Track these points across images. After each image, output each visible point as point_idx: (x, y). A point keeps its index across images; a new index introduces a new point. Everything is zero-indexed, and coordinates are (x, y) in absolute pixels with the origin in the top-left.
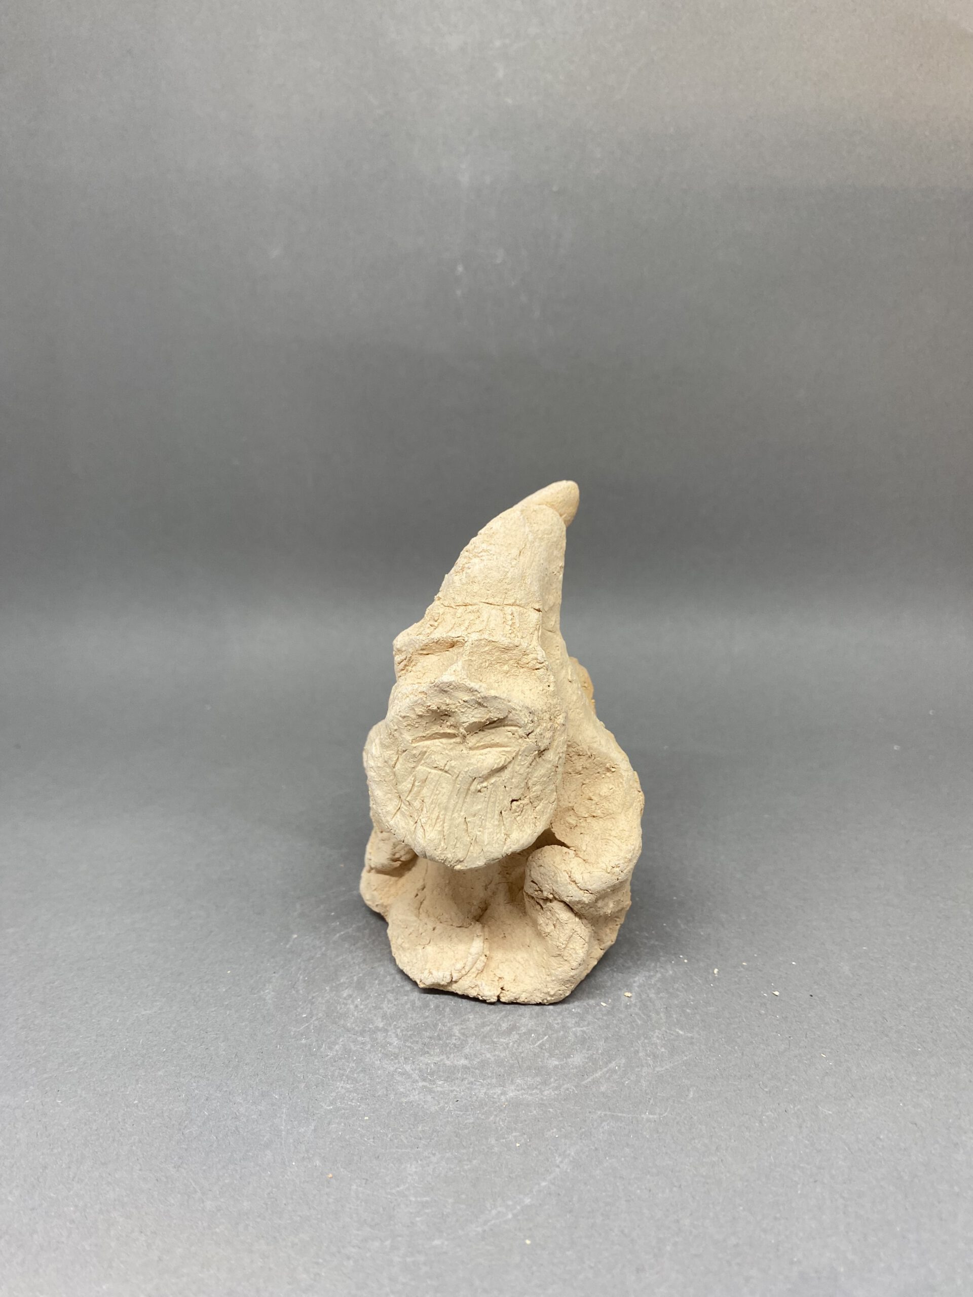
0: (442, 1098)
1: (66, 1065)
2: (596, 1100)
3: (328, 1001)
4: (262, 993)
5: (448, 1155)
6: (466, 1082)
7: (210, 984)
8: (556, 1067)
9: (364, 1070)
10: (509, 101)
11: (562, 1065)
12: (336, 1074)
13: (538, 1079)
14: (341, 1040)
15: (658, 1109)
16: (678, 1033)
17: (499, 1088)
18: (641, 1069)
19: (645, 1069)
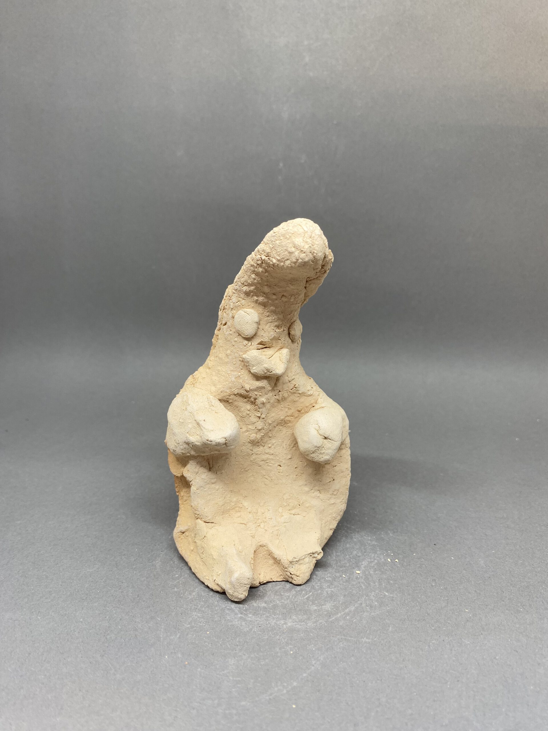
0: (251, 624)
1: (44, 598)
2: (337, 630)
4: (154, 562)
5: (252, 656)
6: (265, 616)
7: (126, 557)
8: (316, 610)
9: (208, 607)
10: (311, 74)
11: (319, 609)
12: (193, 608)
13: (305, 617)
14: (196, 590)
15: (371, 636)
16: (385, 594)
17: (283, 621)
18: (363, 613)
19: (365, 614)
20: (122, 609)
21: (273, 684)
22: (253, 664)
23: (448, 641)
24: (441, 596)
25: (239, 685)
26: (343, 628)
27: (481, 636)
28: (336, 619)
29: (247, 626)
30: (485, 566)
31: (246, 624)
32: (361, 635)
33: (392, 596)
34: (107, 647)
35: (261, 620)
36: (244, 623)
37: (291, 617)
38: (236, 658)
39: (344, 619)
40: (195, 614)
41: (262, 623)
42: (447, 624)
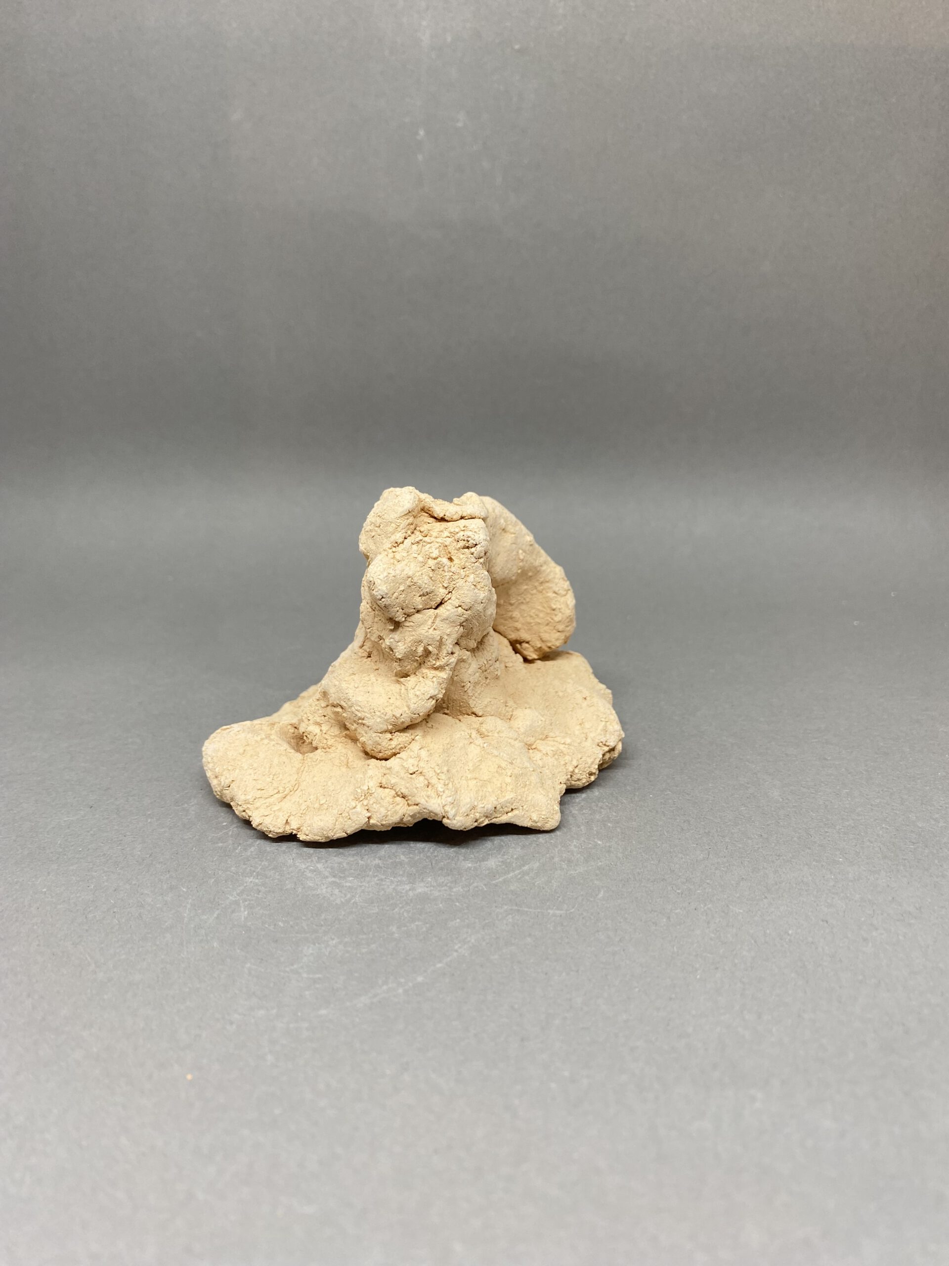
20: (119, 875)
21: (380, 982)
22: (347, 951)
23: (703, 910)
24: (697, 844)
25: (317, 986)
26: (516, 894)
28: (505, 882)
29: (343, 895)
30: (781, 800)
31: (341, 892)
32: (548, 904)
33: (609, 846)
34: (87, 931)
35: (369, 885)
36: (338, 890)
37: (424, 880)
38: (317, 945)
39: (519, 881)
40: (250, 880)
41: (370, 889)
42: (705, 884)
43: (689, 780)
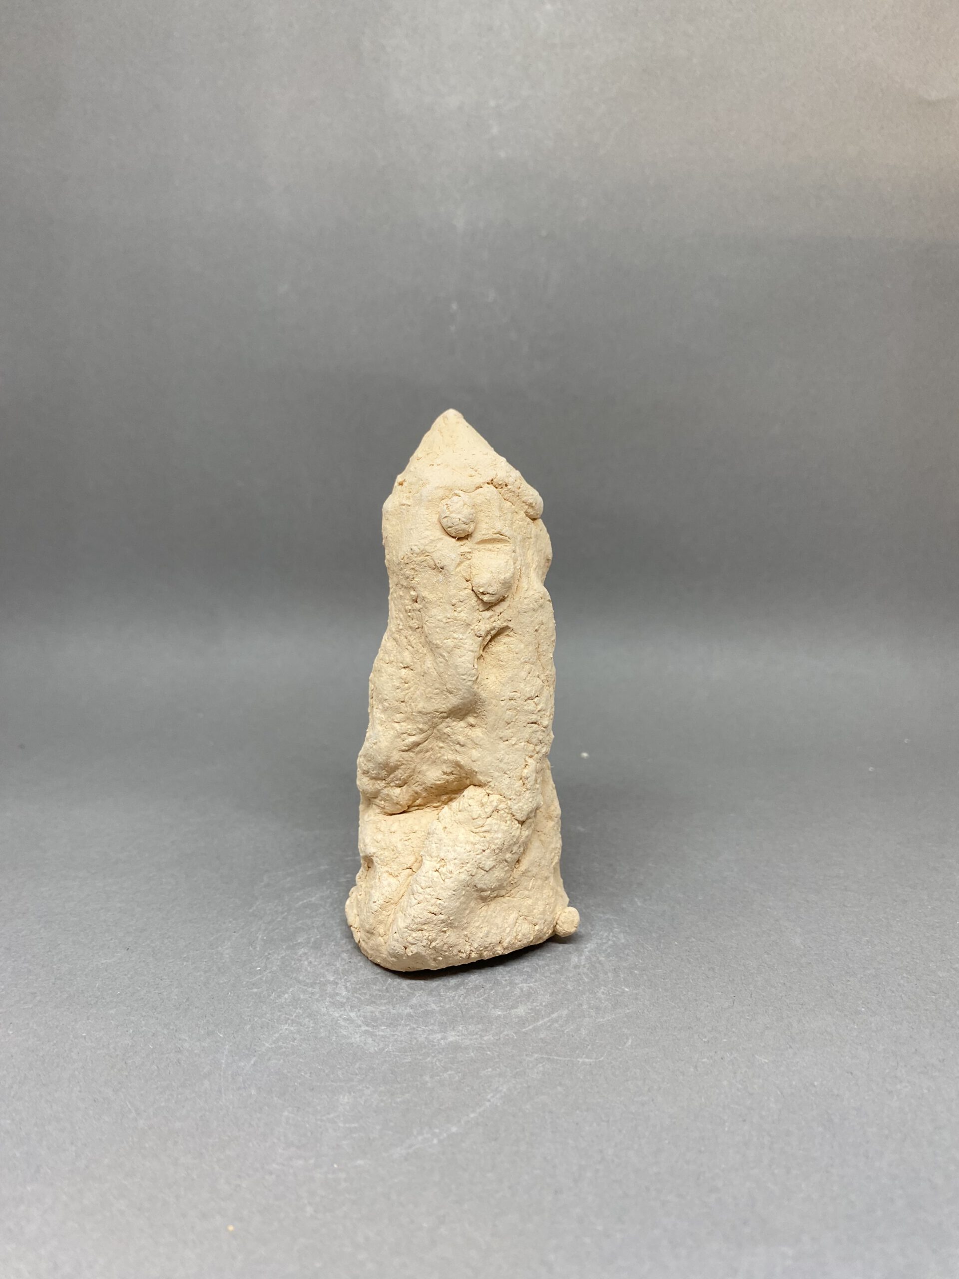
0: (382, 1041)
1: (22, 1002)
2: (535, 1045)
3: (282, 958)
5: (382, 1089)
6: (409, 1027)
7: (171, 940)
8: (499, 1016)
9: (309, 1016)
10: (502, 154)
11: (504, 1015)
12: (282, 1017)
13: (480, 1026)
14: (291, 990)
15: (595, 1054)
16: (623, 990)
17: (440, 1034)
18: (583, 1019)
19: (587, 1020)
20: (157, 1019)
21: (415, 1133)
22: (382, 1101)
23: (729, 1059)
24: (722, 992)
25: (354, 1135)
26: (546, 1042)
27: (790, 1050)
28: (535, 1030)
29: (376, 1044)
30: (802, 947)
31: (374, 1041)
32: (577, 1052)
33: (636, 993)
34: (127, 1076)
35: (401, 1034)
36: (371, 1039)
37: (455, 1029)
38: (352, 1093)
39: (549, 1028)
40: (286, 1027)
41: (402, 1038)
42: (731, 1033)
43: (713, 927)
